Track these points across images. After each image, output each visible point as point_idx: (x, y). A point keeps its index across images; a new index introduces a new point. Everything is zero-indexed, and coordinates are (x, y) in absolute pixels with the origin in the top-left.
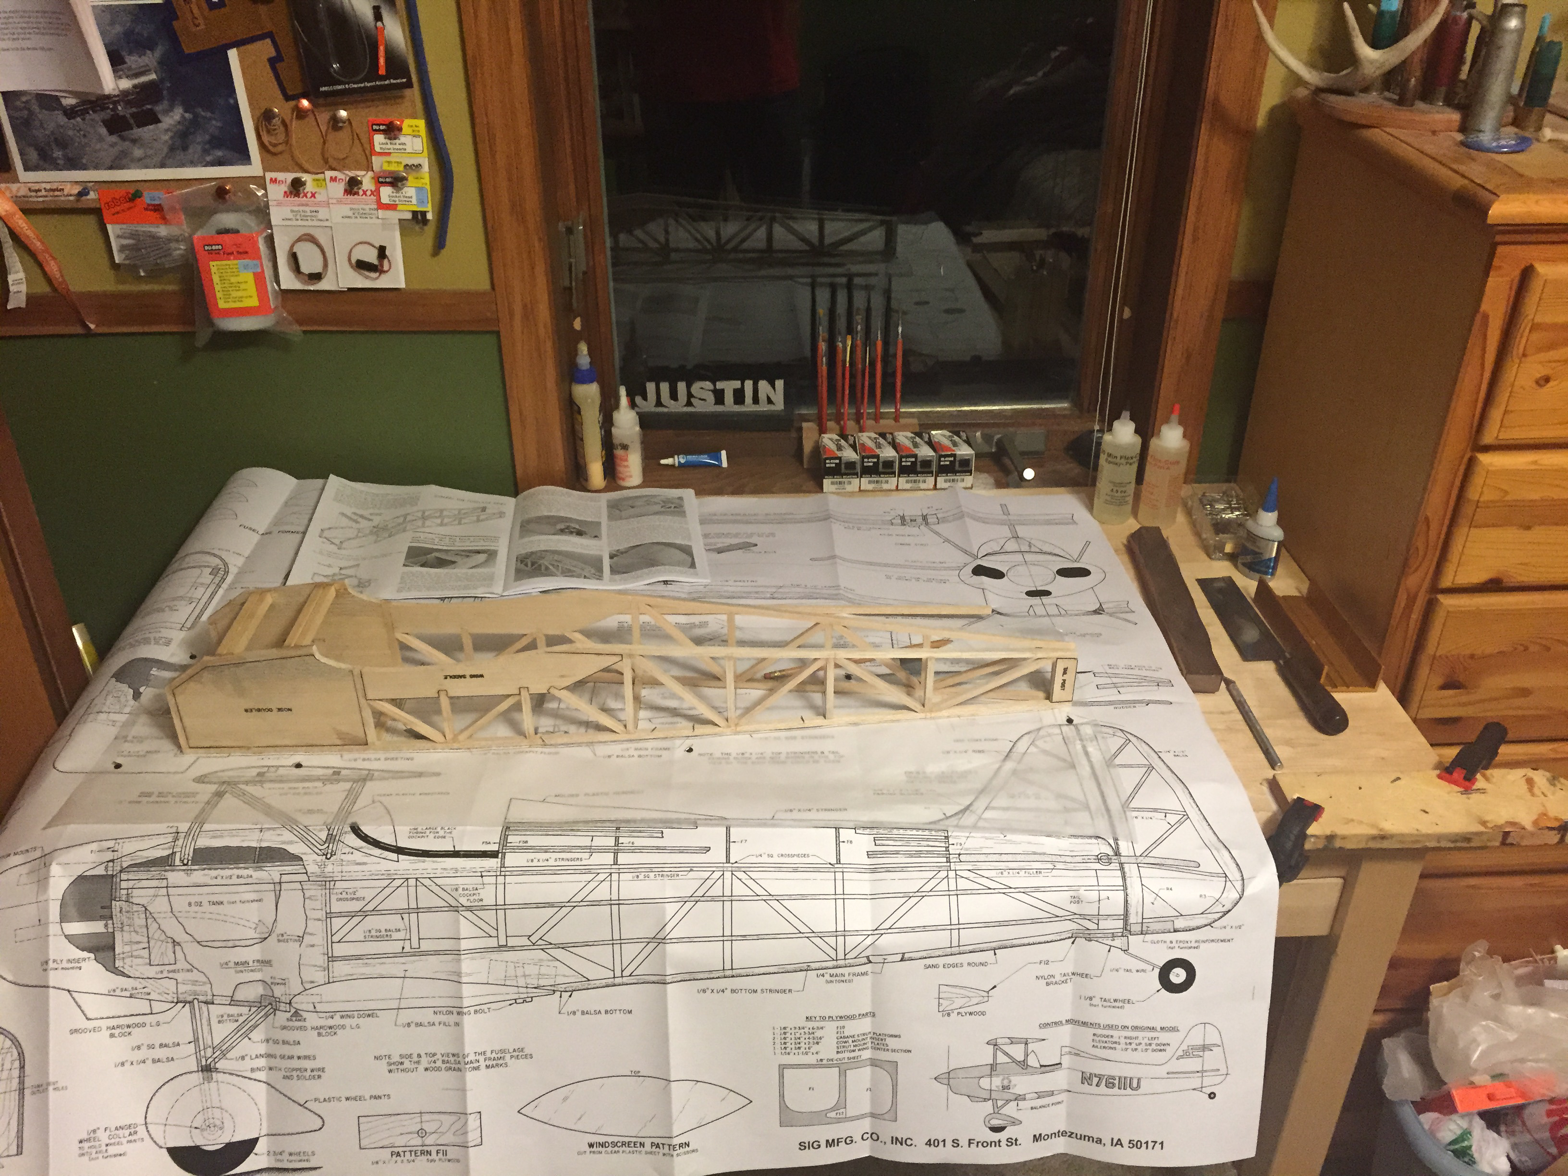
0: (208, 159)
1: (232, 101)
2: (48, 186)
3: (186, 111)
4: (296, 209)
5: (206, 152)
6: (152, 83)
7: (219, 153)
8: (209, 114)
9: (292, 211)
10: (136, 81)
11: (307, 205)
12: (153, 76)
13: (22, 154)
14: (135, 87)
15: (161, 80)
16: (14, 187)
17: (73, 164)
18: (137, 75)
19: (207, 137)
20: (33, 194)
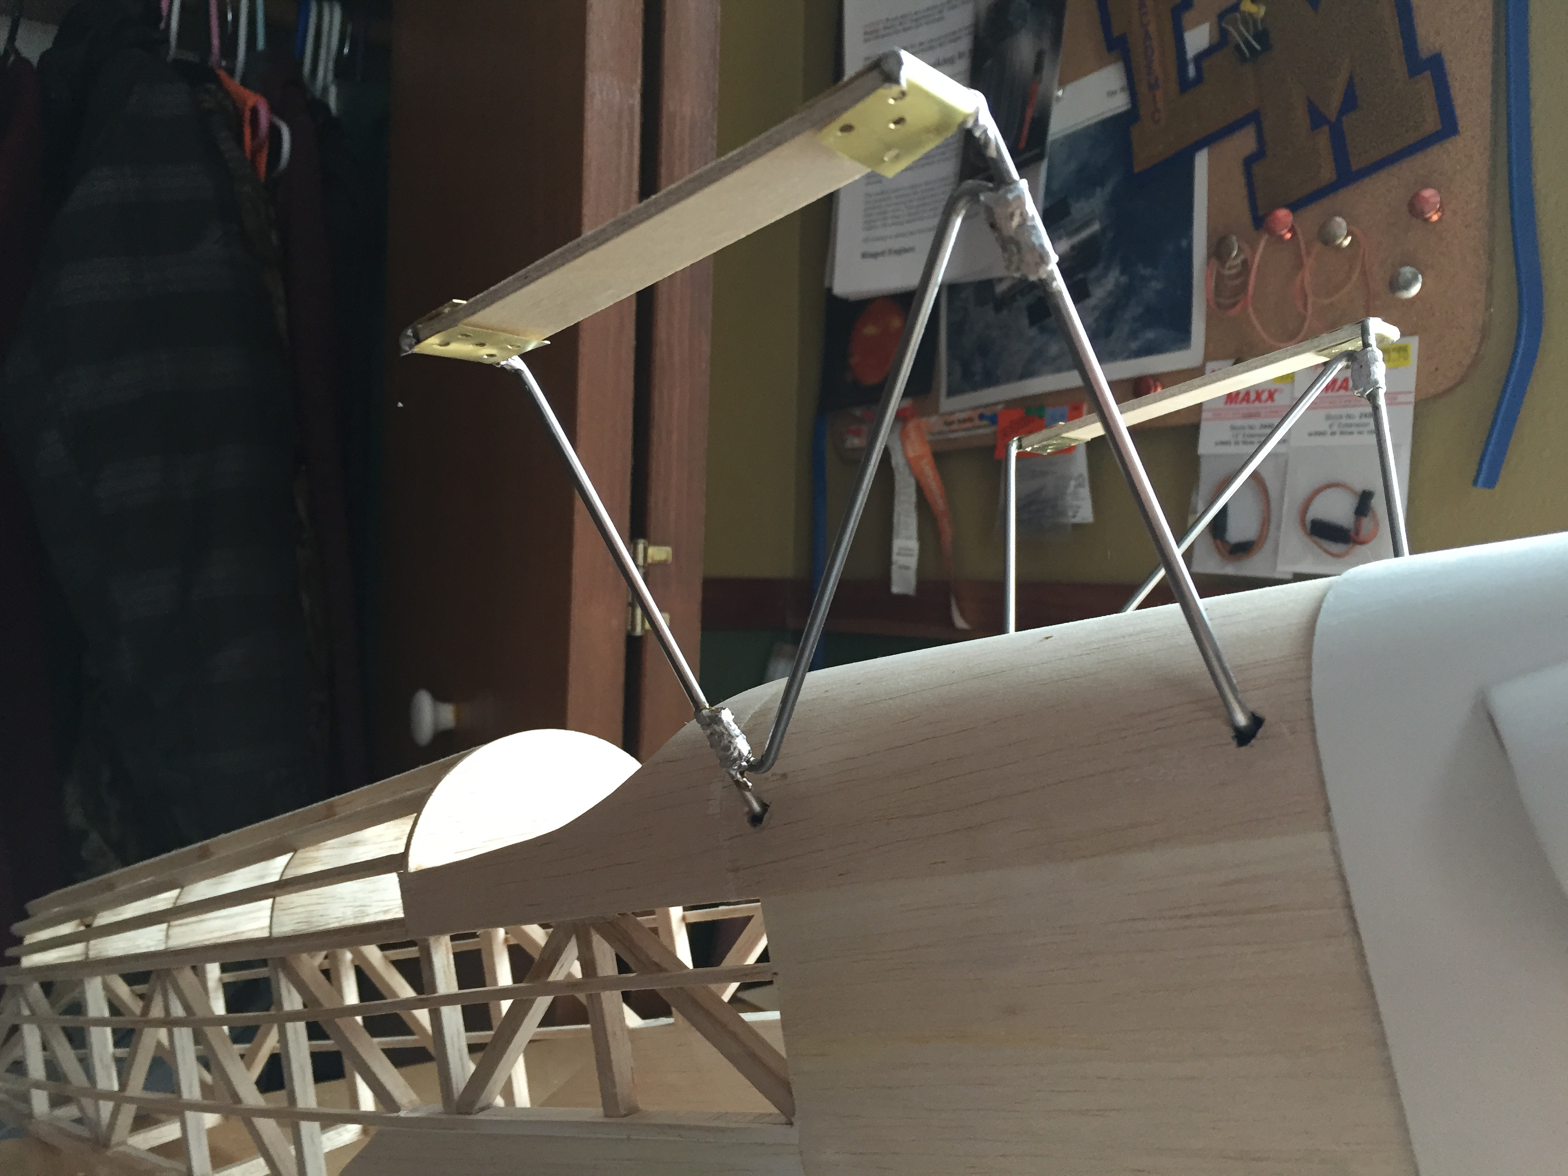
0: (1134, 346)
1: (1184, 243)
2: (962, 416)
3: (1123, 272)
4: (1239, 423)
5: (1134, 335)
6: (1092, 240)
7: (1150, 335)
8: (1147, 272)
9: (1233, 428)
10: (1076, 239)
11: (1256, 415)
12: (1096, 227)
13: (950, 374)
14: (1073, 248)
15: (1103, 231)
16: (934, 419)
17: (990, 380)
18: (1078, 230)
19: (1140, 310)
20: (946, 428)
